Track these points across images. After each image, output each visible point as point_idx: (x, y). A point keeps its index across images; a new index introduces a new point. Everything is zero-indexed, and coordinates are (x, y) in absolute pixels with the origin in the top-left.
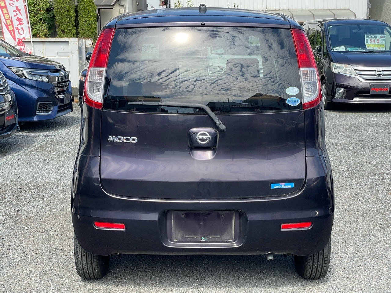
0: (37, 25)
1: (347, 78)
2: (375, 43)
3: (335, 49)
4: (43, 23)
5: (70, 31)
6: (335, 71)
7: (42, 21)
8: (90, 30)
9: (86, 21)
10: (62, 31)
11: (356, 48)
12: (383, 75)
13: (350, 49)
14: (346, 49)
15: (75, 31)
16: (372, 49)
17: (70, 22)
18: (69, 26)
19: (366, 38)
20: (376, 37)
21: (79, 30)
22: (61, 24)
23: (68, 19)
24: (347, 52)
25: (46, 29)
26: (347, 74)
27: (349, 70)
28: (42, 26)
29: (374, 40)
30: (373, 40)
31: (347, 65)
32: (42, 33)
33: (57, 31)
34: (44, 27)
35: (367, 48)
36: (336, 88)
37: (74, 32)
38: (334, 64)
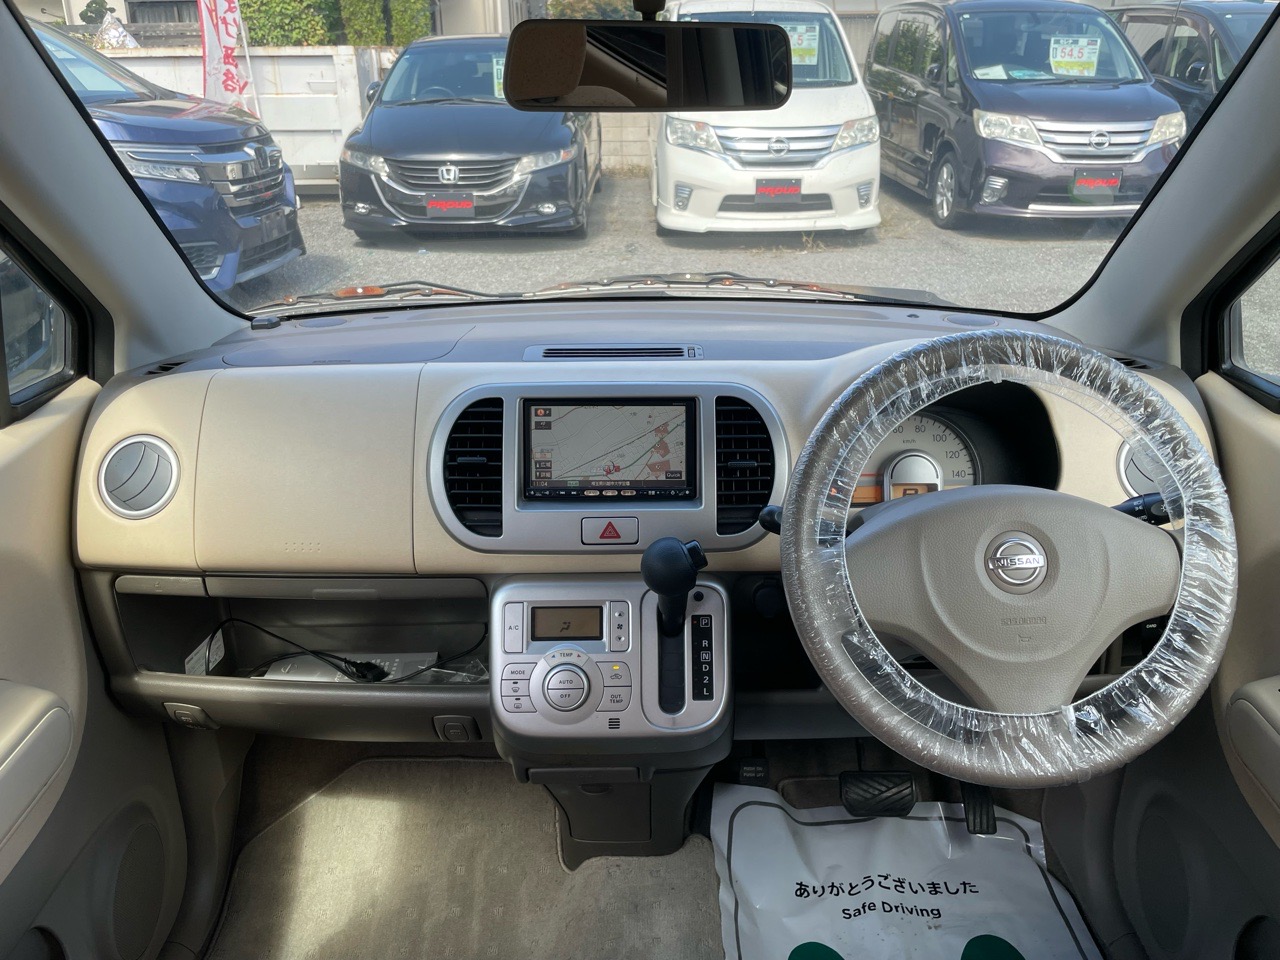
0: (301, 19)
1: (1016, 152)
2: (1073, 60)
3: (980, 73)
4: (313, 16)
5: (374, 33)
6: (984, 132)
7: (312, 10)
8: (415, 30)
9: (405, 11)
10: (356, 32)
11: (1032, 72)
12: (1110, 145)
13: (1017, 74)
14: (1008, 74)
15: (384, 32)
16: (1065, 73)
17: (371, 12)
18: (371, 21)
19: (1052, 45)
20: (1076, 42)
21: (393, 29)
22: (353, 17)
23: (367, 6)
24: (1011, 81)
25: (322, 28)
26: (1015, 140)
27: (1022, 130)
28: (313, 23)
29: (1072, 50)
30: (1069, 49)
31: (1017, 118)
32: (313, 37)
33: (346, 32)
34: (318, 23)
35: (1054, 72)
36: (987, 176)
37: (382, 33)
38: (983, 113)
